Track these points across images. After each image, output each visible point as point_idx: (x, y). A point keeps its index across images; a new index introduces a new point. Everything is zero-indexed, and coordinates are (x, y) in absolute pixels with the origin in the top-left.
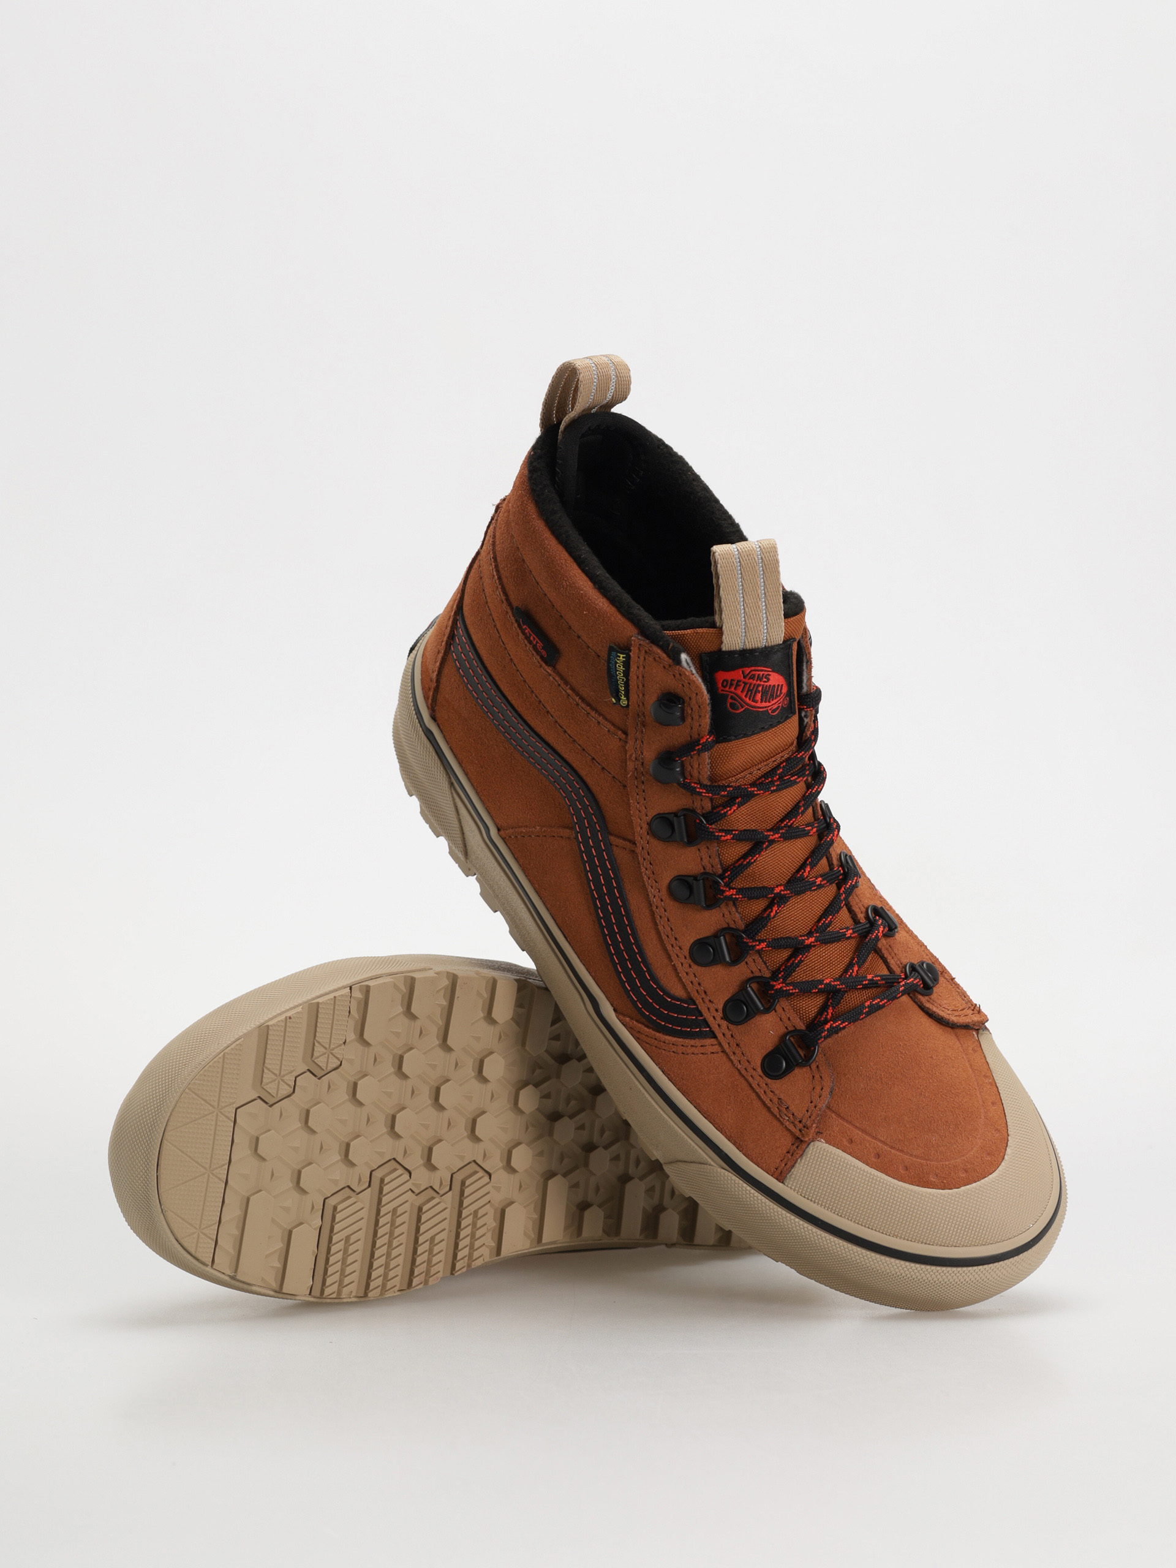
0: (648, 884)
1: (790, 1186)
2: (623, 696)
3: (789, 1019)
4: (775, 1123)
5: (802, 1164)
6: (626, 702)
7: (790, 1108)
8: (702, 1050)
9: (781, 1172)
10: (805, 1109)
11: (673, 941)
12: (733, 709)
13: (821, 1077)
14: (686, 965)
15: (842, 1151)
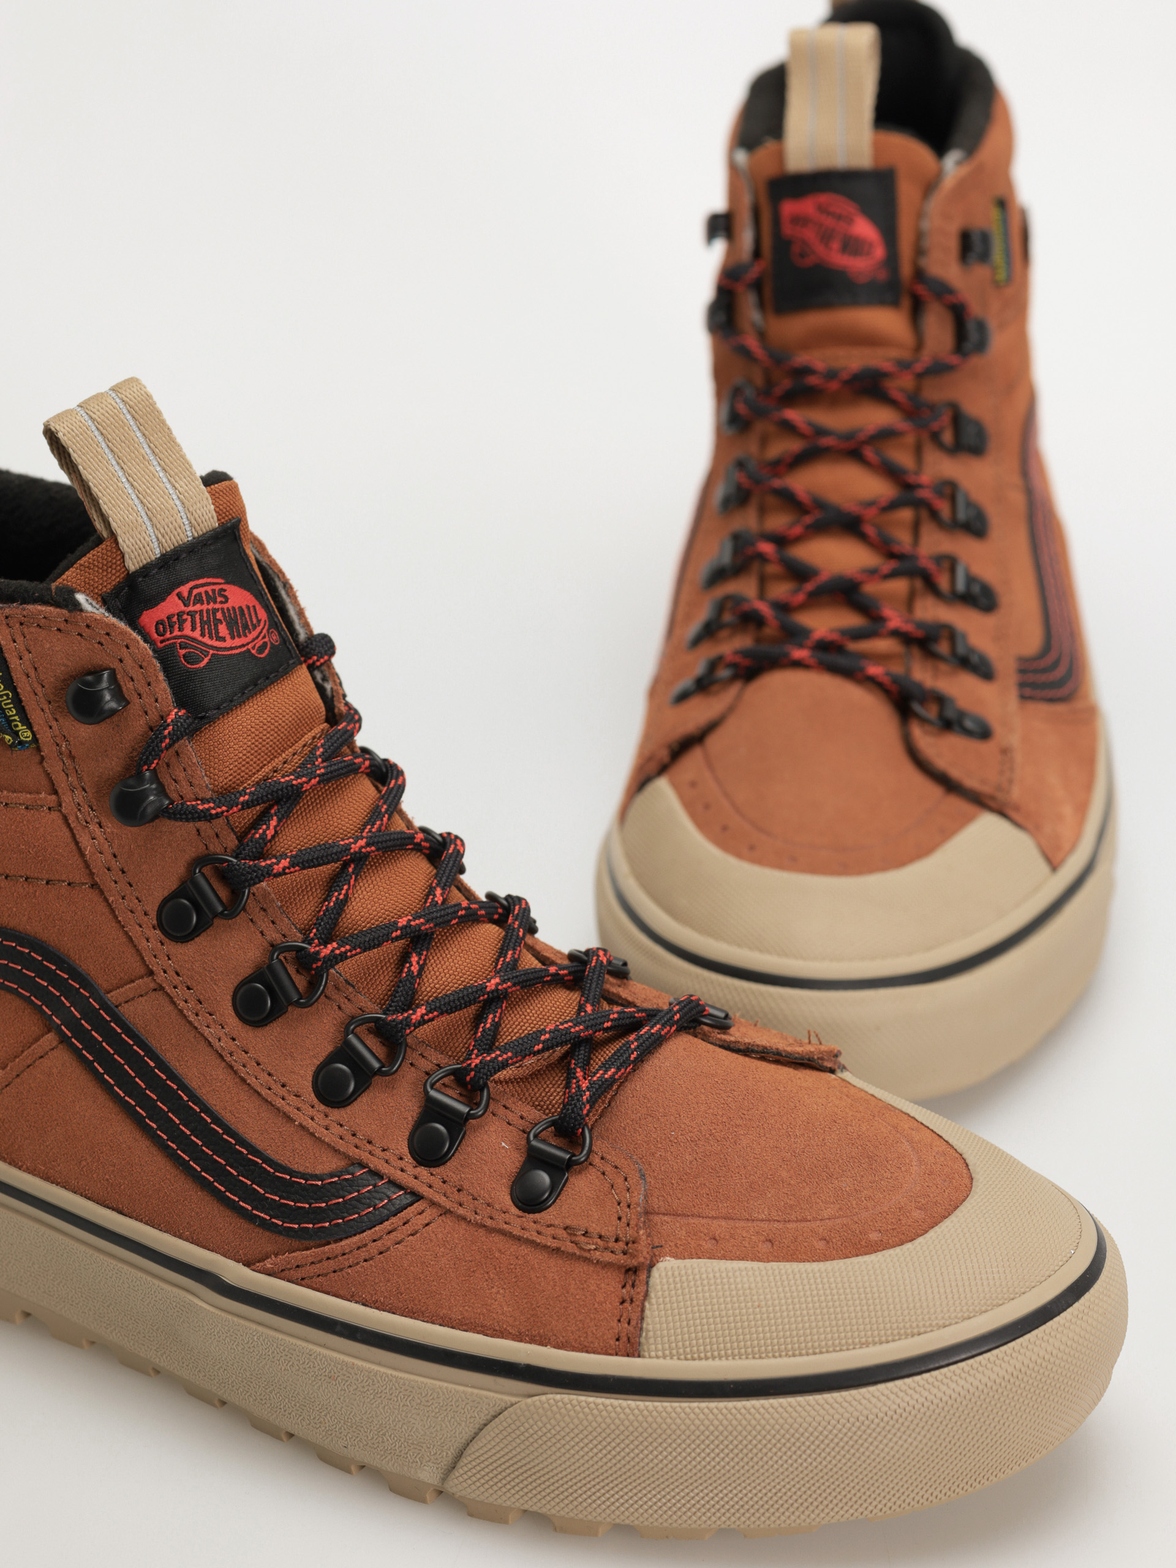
0: (201, 1024)
1: (653, 1354)
2: (19, 724)
3: (522, 1117)
4: (580, 1268)
5: (655, 1307)
6: (29, 733)
7: (591, 1230)
8: (408, 1229)
9: (629, 1338)
10: (614, 1218)
11: (282, 1092)
12: (188, 663)
13: (616, 1167)
14: (319, 1117)
15: (709, 1258)
